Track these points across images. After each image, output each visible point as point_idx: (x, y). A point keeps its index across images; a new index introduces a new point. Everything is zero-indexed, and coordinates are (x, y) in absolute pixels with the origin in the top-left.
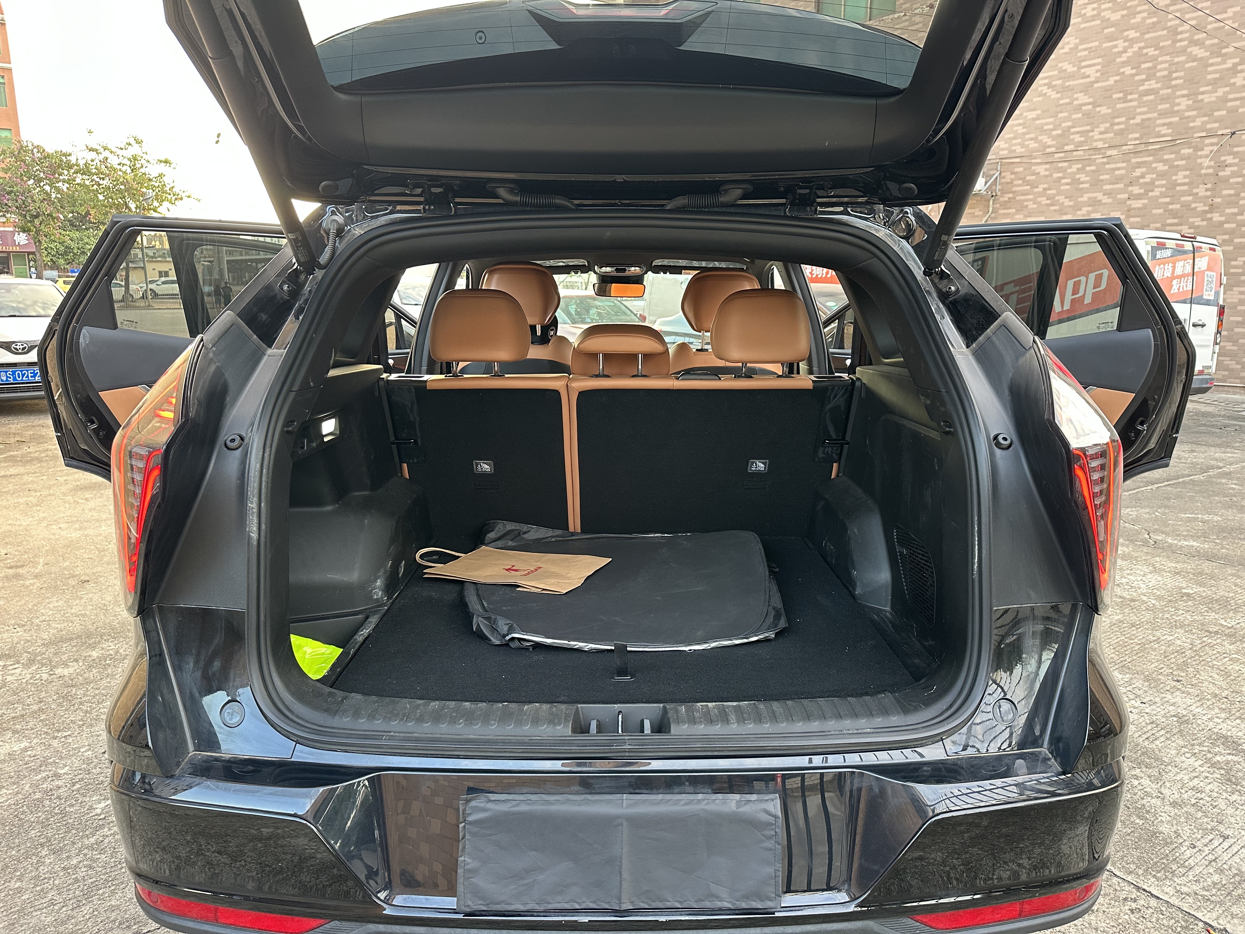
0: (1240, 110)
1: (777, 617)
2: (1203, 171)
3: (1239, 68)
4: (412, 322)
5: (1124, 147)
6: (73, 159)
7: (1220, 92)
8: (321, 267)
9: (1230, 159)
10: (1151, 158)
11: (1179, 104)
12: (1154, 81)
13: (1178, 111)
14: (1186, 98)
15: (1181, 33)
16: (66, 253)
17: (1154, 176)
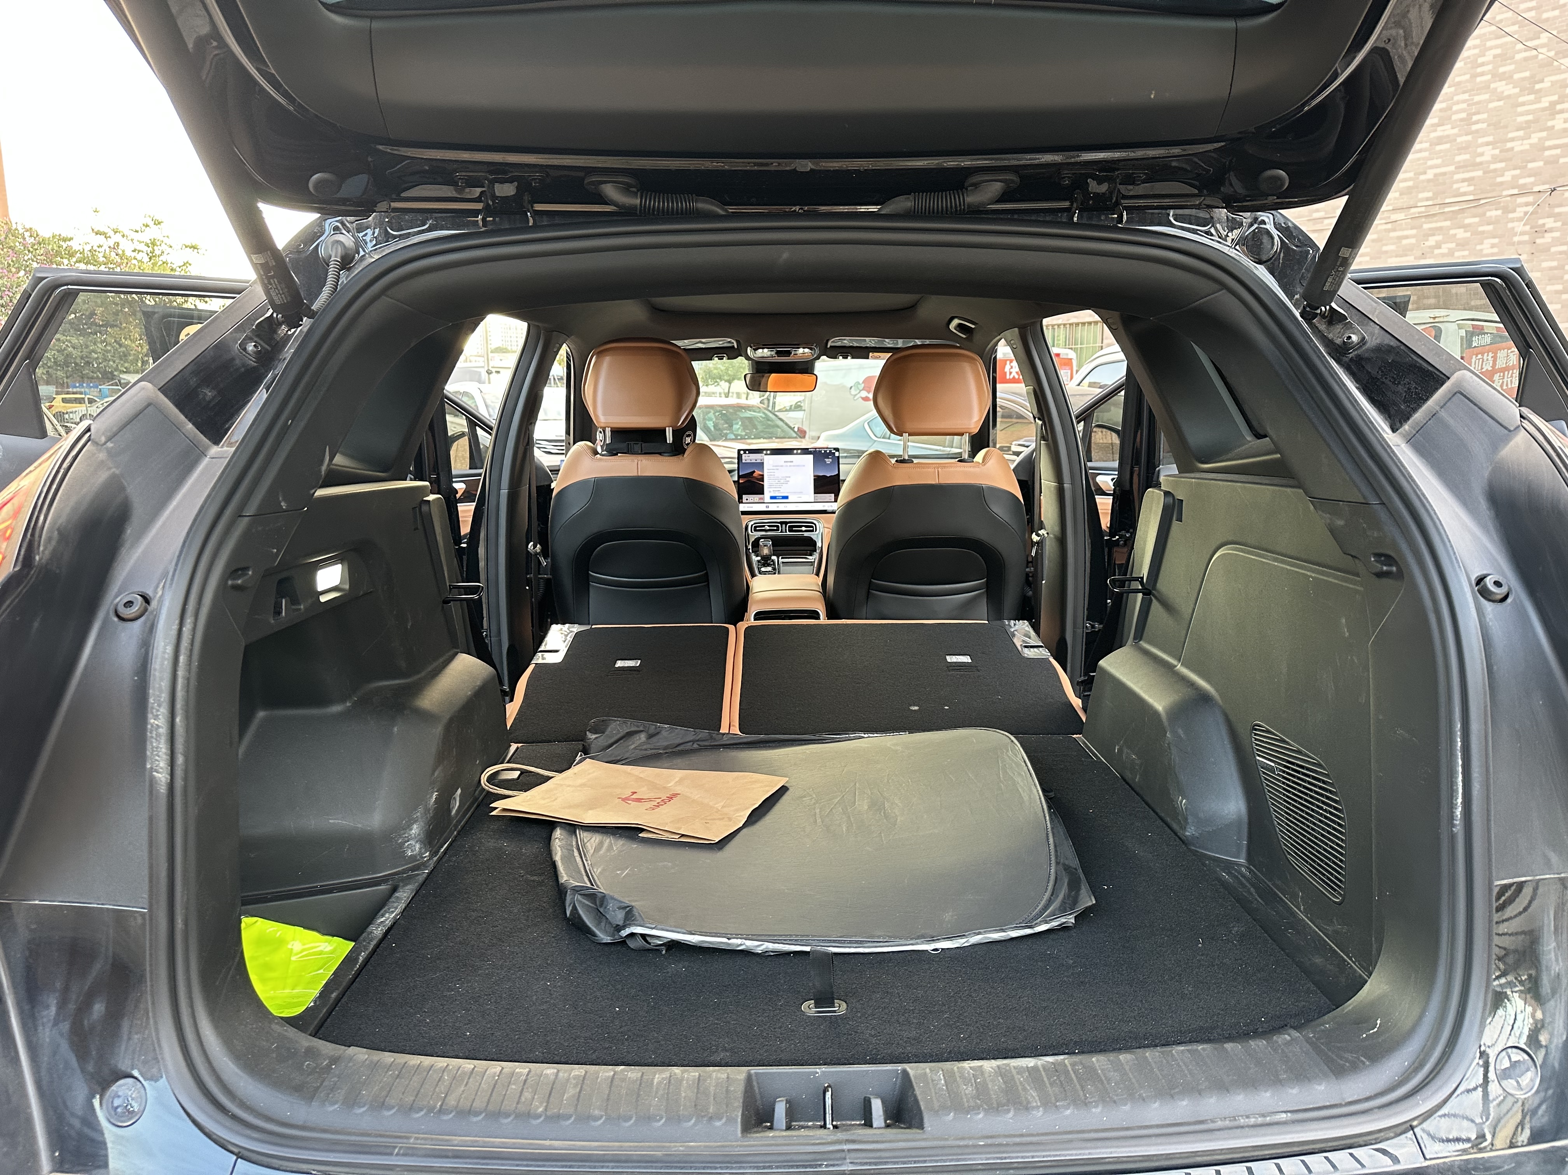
0: (1562, 160)
1: (1074, 885)
2: (1516, 239)
3: (1559, 107)
4: (488, 428)
5: (1413, 210)
6: (75, 245)
7: (1535, 138)
8: (311, 315)
9: (1550, 223)
10: (1448, 223)
11: (1482, 154)
12: (1449, 126)
13: (1481, 163)
14: (1491, 147)
15: (1483, 64)
16: (66, 363)
17: (1453, 245)
